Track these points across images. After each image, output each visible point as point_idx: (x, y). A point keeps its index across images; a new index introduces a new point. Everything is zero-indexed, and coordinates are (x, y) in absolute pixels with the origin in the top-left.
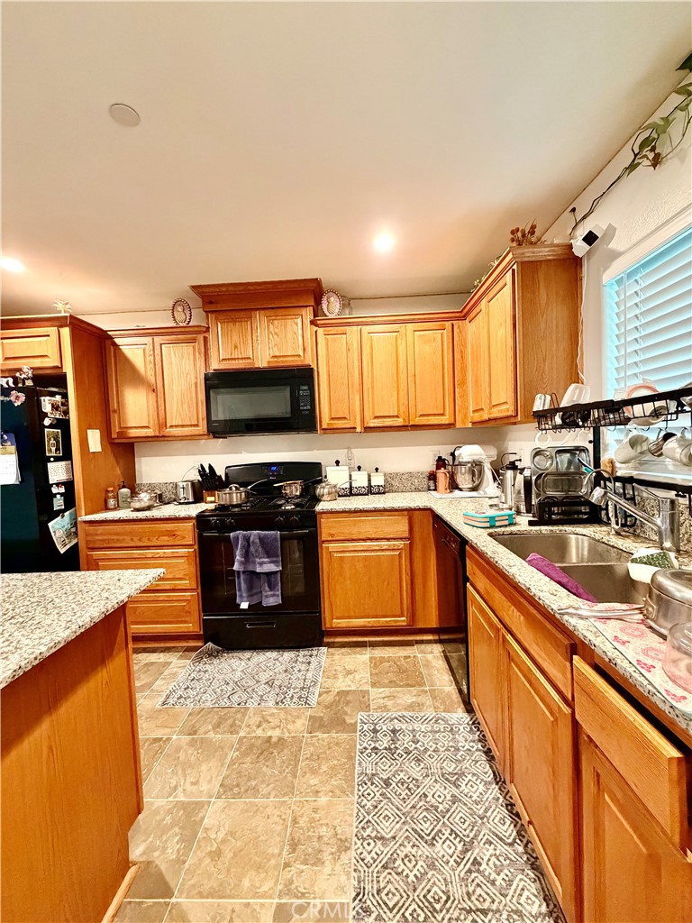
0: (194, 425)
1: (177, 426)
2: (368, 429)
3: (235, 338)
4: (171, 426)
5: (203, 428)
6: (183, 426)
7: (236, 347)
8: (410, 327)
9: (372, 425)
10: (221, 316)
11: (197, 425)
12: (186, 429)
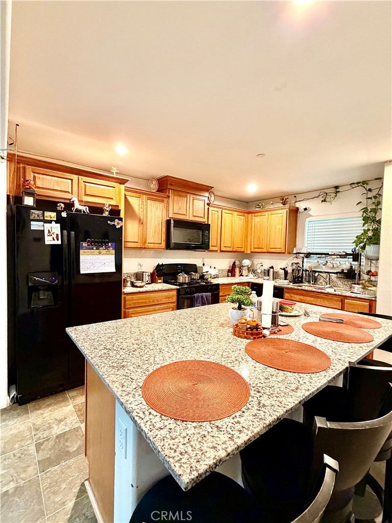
0: (159, 244)
1: (151, 243)
2: (221, 251)
3: (180, 204)
4: (149, 243)
5: (163, 245)
6: (154, 243)
7: (180, 208)
8: (236, 213)
9: (223, 250)
10: (176, 193)
11: (161, 244)
12: (156, 245)
